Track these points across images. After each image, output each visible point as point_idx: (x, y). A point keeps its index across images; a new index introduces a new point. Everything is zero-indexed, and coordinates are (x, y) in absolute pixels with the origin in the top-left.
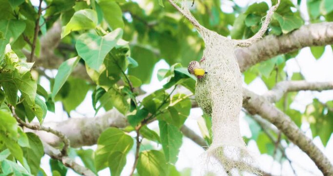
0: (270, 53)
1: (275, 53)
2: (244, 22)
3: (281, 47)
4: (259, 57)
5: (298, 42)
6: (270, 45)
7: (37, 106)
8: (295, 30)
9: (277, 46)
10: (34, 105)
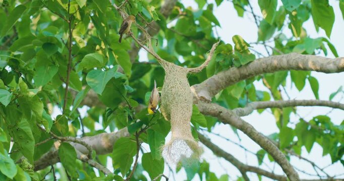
0: (234, 80)
1: (238, 80)
2: (215, 59)
3: (241, 75)
4: (226, 83)
5: (253, 71)
6: (233, 74)
7: (44, 120)
8: (250, 62)
9: (238, 74)
10: (42, 119)
